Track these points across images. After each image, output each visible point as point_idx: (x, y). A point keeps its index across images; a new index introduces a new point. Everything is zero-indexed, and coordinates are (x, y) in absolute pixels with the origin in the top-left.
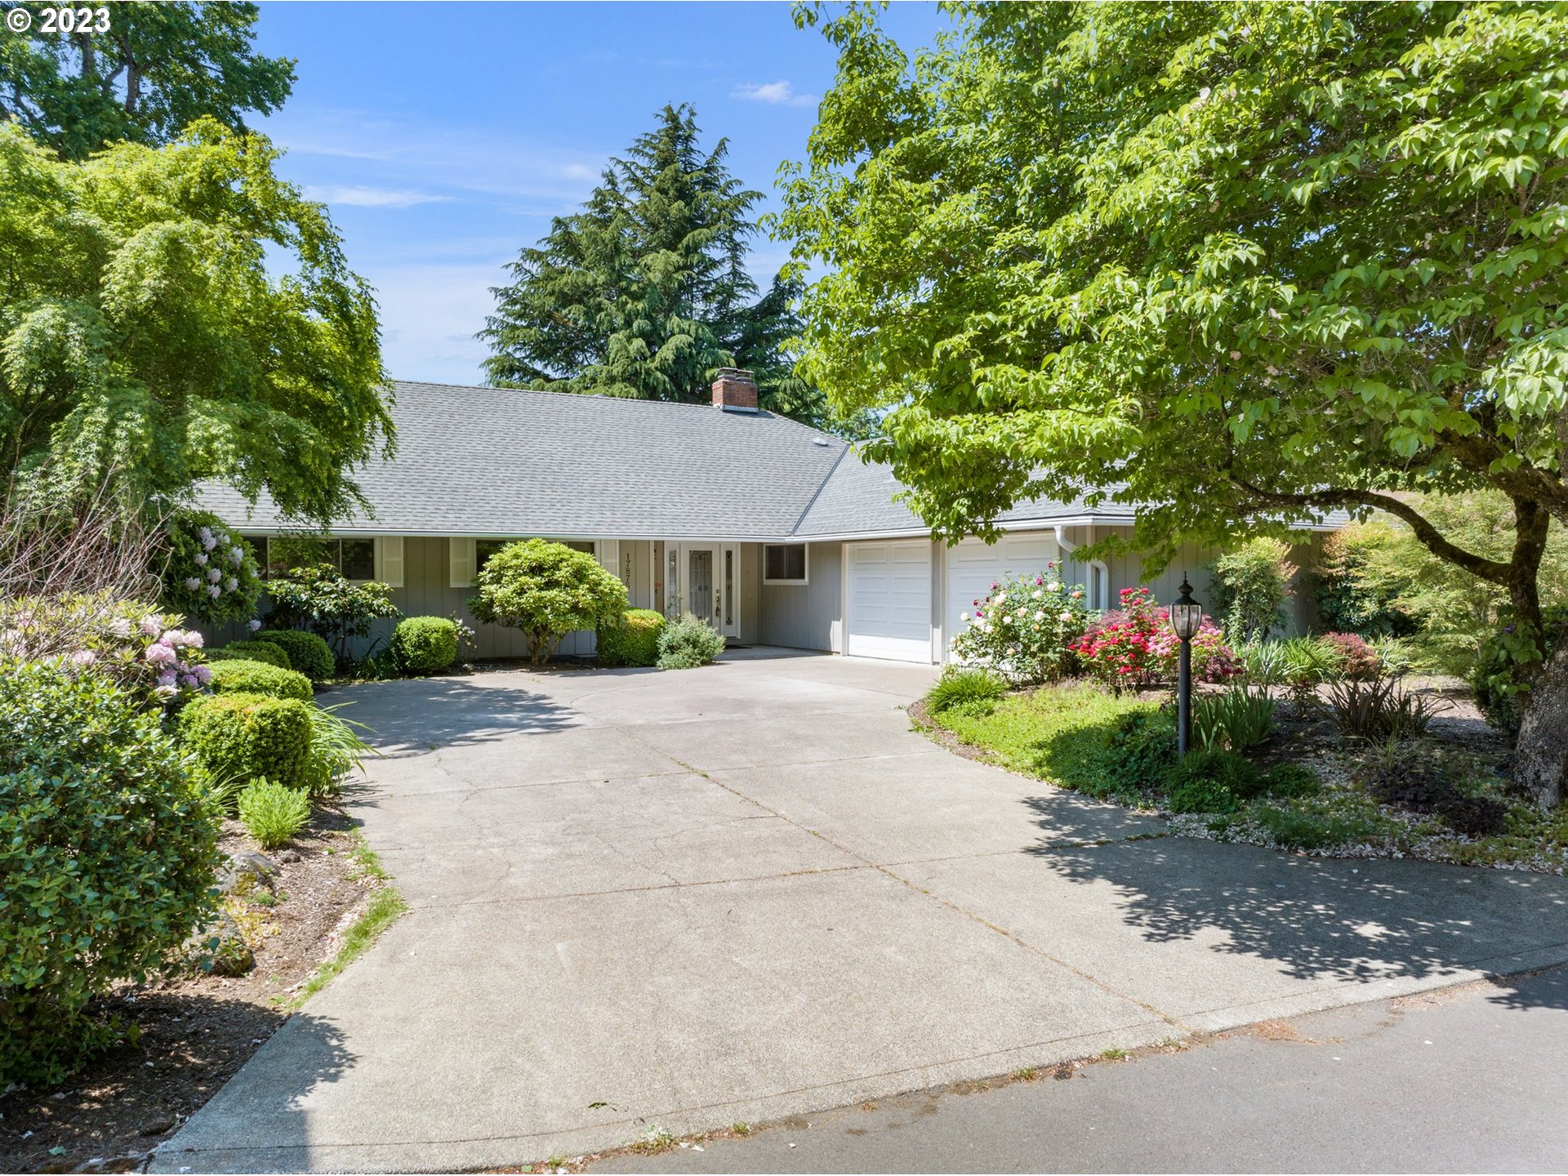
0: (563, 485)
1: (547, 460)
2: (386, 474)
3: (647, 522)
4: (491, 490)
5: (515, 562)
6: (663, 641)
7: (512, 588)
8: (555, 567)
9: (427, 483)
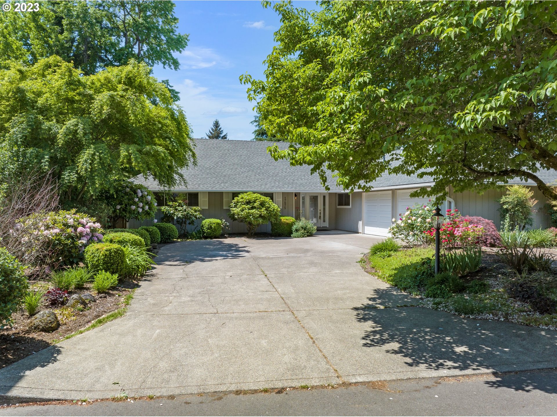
0: (263, 173)
1: (259, 165)
2: (203, 171)
3: (290, 186)
4: (237, 175)
5: (241, 200)
6: (294, 228)
7: (240, 209)
8: (255, 202)
9: (216, 174)
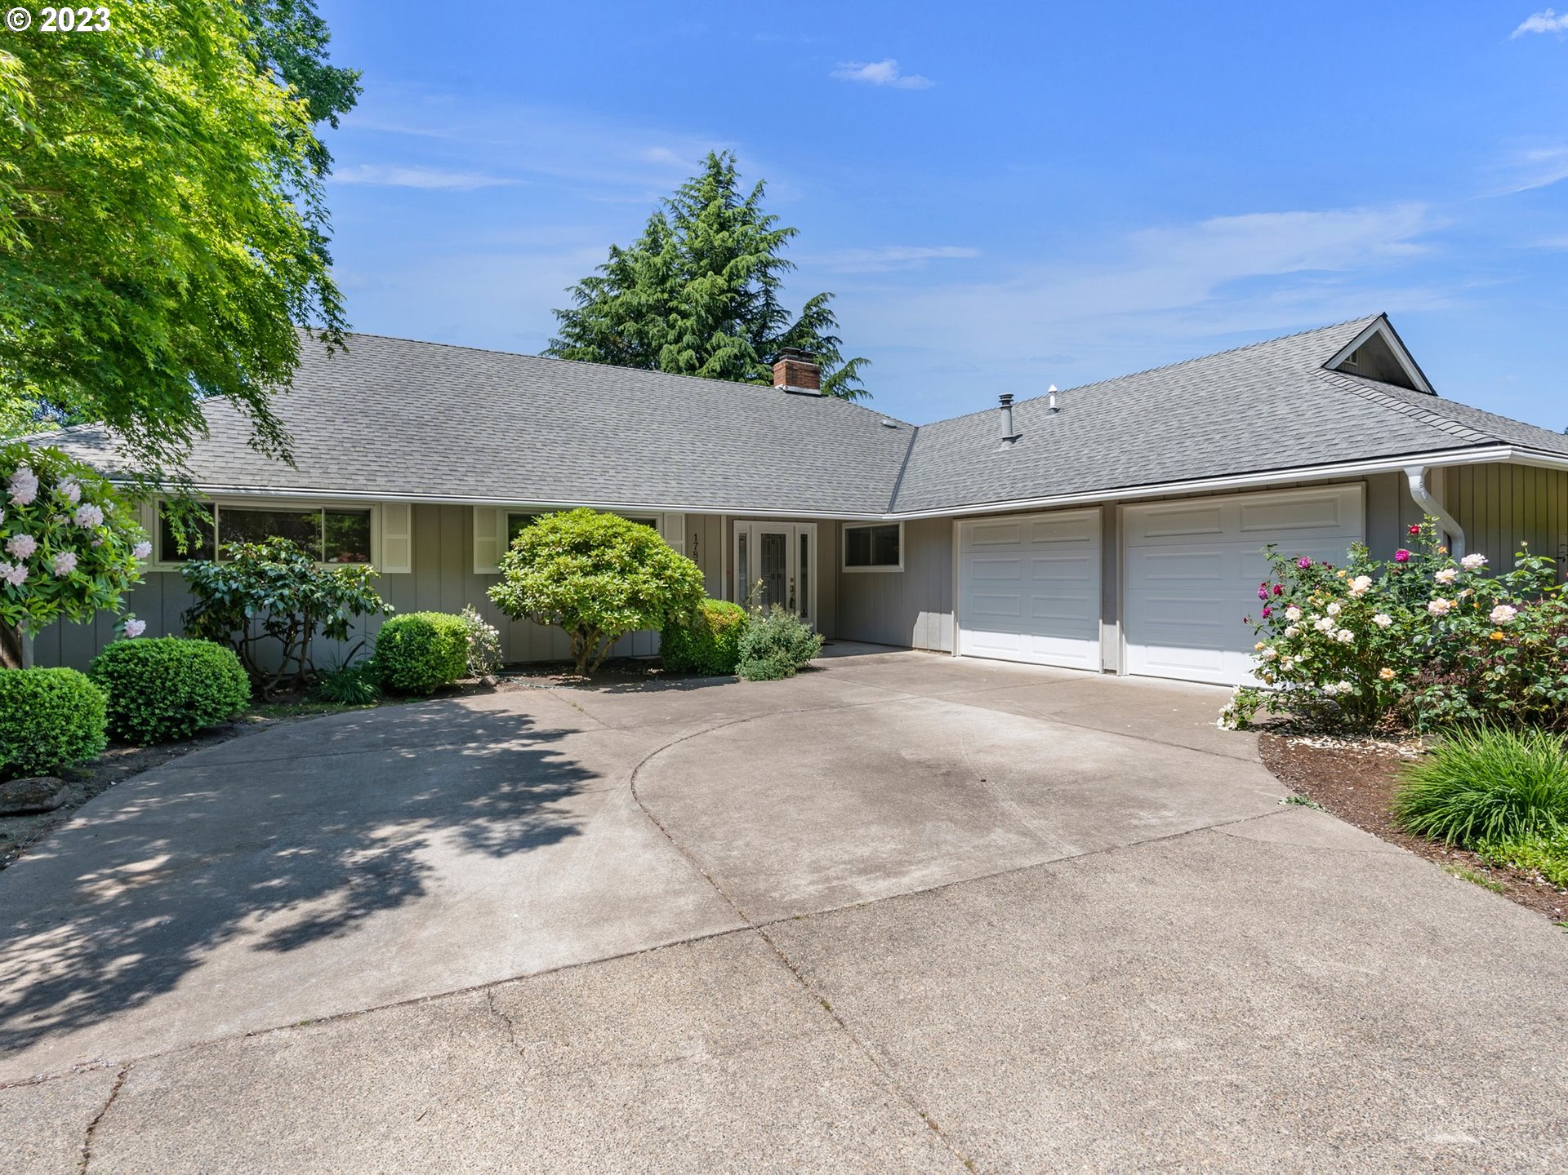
4: (528, 452)
5: (551, 537)
6: (745, 643)
8: (607, 543)
9: (445, 441)
